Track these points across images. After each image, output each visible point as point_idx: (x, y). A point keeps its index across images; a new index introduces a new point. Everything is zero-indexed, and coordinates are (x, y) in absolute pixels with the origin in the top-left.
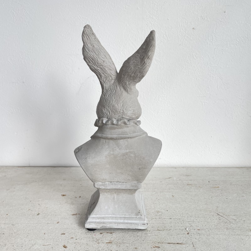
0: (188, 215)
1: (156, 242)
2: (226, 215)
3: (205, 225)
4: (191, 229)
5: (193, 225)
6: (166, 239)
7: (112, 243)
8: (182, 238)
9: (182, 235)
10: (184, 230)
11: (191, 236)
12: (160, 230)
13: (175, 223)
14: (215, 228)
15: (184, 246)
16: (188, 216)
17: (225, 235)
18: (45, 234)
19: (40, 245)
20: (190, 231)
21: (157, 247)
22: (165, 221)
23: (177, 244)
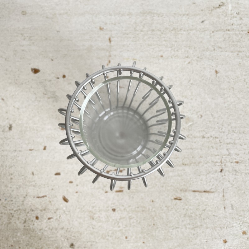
0: (229, 127)
1: (177, 190)
4: (228, 160)
5: (232, 152)
6: (192, 182)
7: (123, 191)
8: (212, 180)
9: (213, 174)
10: (217, 164)
11: (224, 176)
12: (185, 165)
13: (209, 147)
15: (212, 195)
16: (229, 131)
18: (33, 174)
19: (34, 197)
20: (225, 165)
21: (179, 198)
22: (195, 142)
23: (204, 193)
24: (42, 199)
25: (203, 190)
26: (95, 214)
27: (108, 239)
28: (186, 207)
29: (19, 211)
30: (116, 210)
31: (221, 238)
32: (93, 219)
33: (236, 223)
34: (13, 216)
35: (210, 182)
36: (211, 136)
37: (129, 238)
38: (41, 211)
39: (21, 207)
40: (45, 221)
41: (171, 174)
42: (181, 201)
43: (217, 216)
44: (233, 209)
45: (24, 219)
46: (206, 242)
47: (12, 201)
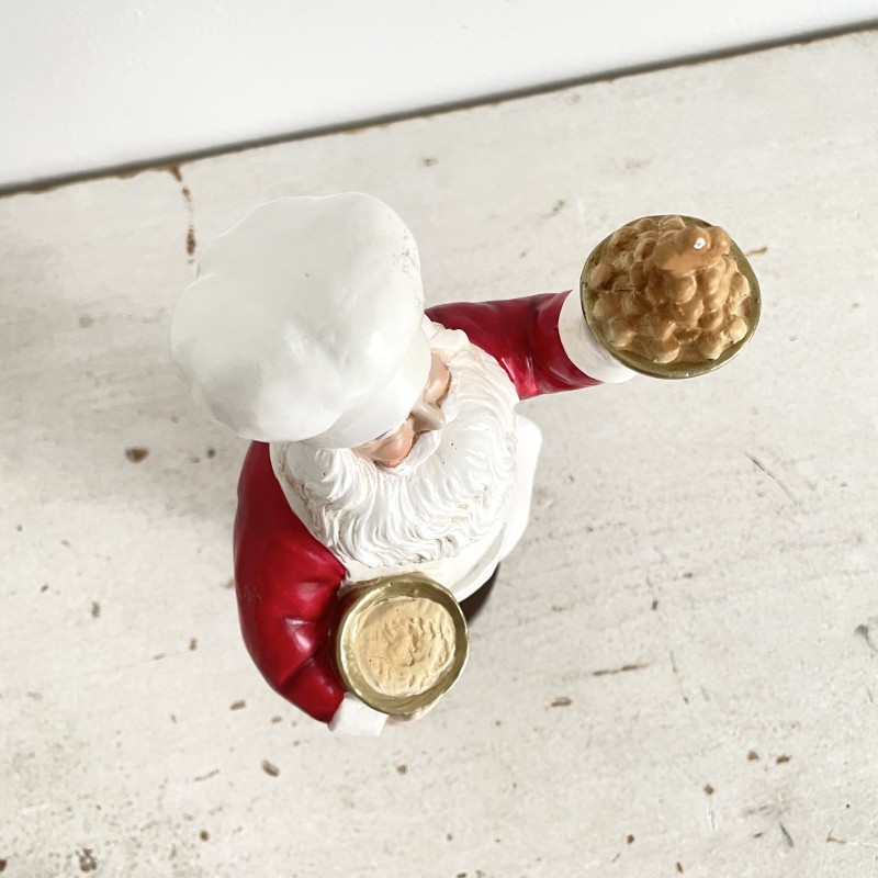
0: (648, 491)
1: (555, 679)
2: (784, 463)
3: (711, 544)
4: (663, 574)
5: (668, 551)
6: (586, 652)
8: (637, 634)
9: (635, 618)
10: (640, 591)
11: (665, 619)
12: (561, 610)
13: (608, 552)
14: (743, 552)
15: (644, 674)
17: (773, 586)
18: (173, 718)
19: (187, 781)
20: (660, 589)
21: (563, 701)
22: (572, 548)
23: (624, 674)
24: (209, 780)
25: (621, 666)
26: (353, 791)
27: (401, 853)
28: (588, 720)
29: (155, 827)
30: (409, 768)
31: (696, 784)
32: (352, 806)
33: (725, 733)
34: (139, 846)
35: (633, 640)
36: (608, 524)
37: (456, 836)
38: (212, 813)
39: (157, 817)
40: (228, 838)
41: (528, 641)
42: (571, 707)
43: (671, 727)
44: (707, 698)
45: (170, 847)
46: (661, 801)
47: (130, 803)
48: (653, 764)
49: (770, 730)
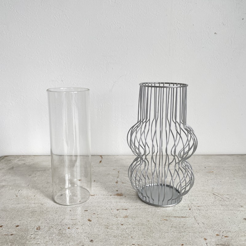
1: (164, 216)
2: (221, 195)
3: (204, 203)
4: (192, 205)
6: (172, 214)
7: (128, 217)
8: (185, 213)
9: (185, 210)
10: (186, 207)
11: (192, 211)
14: (212, 205)
15: (188, 219)
16: (189, 196)
17: (220, 210)
18: (70, 211)
19: (69, 219)
23: (182, 218)
24: (74, 220)
25: (181, 216)
26: (109, 226)
28: (172, 223)
31: (202, 238)
33: (209, 230)
34: (52, 227)
39: (59, 224)
40: (74, 229)
42: (168, 221)
43: (194, 227)
44: (204, 224)
45: (60, 229)
48: (190, 233)
49: (222, 231)
